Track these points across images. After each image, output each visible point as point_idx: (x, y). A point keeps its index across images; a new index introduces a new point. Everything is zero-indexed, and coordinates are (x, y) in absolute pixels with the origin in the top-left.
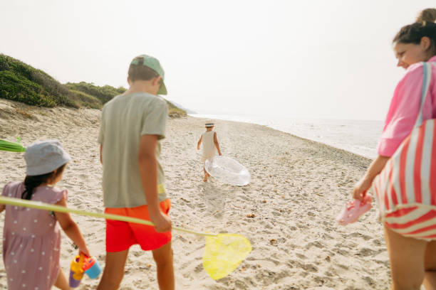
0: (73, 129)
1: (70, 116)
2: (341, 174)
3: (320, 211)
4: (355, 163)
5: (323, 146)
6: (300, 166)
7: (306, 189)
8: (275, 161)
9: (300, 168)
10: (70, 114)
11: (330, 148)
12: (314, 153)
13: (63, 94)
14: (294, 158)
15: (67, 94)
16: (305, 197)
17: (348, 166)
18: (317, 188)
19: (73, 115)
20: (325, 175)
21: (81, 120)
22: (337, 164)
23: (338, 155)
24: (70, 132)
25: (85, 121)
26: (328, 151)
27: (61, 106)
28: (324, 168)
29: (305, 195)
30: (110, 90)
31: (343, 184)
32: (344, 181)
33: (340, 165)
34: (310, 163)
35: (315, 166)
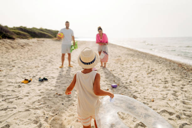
0: (9, 51)
1: (10, 44)
2: (147, 67)
3: (140, 94)
4: (153, 59)
5: (136, 51)
6: (126, 63)
7: (130, 78)
8: (114, 61)
9: (126, 64)
10: (10, 42)
11: (140, 52)
12: (133, 55)
13: (6, 32)
14: (123, 59)
15: (8, 32)
16: (131, 84)
17: (150, 61)
18: (136, 77)
19: (11, 43)
20: (140, 68)
21: (15, 45)
22: (145, 61)
23: (144, 55)
24: (7, 52)
25: (17, 46)
26: (139, 54)
27: (5, 38)
28: (138, 64)
29: (130, 82)
30: (34, 29)
31: (149, 73)
32: (150, 71)
33: (146, 61)
34: (131, 61)
35: (134, 63)
